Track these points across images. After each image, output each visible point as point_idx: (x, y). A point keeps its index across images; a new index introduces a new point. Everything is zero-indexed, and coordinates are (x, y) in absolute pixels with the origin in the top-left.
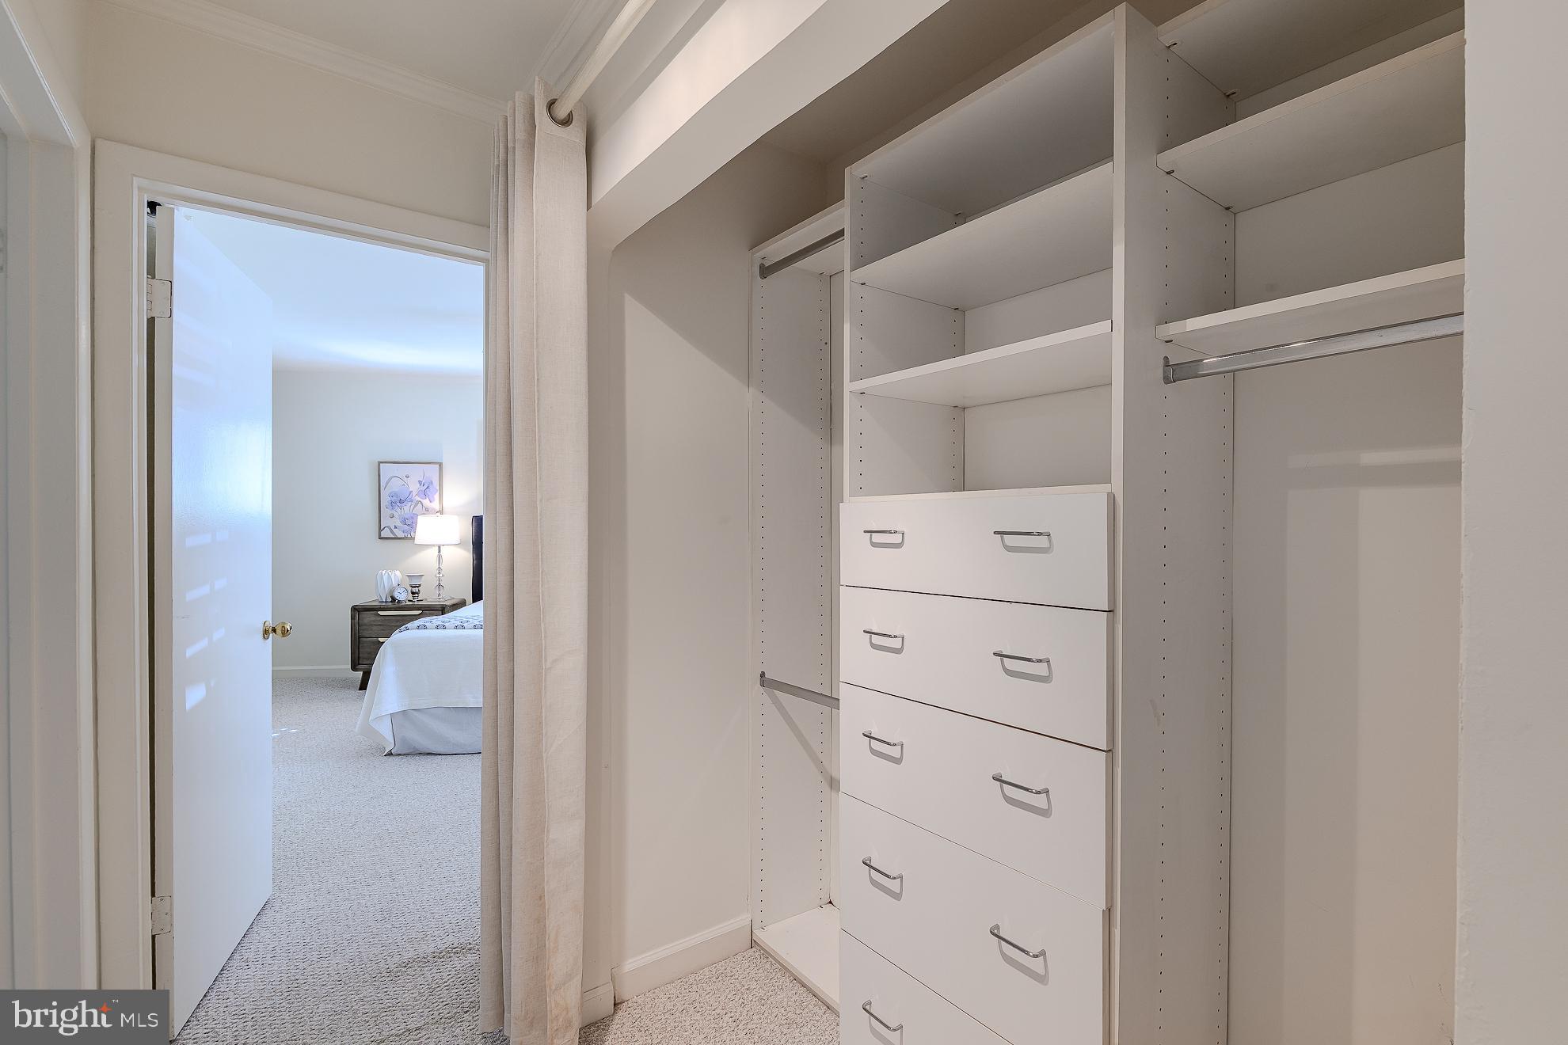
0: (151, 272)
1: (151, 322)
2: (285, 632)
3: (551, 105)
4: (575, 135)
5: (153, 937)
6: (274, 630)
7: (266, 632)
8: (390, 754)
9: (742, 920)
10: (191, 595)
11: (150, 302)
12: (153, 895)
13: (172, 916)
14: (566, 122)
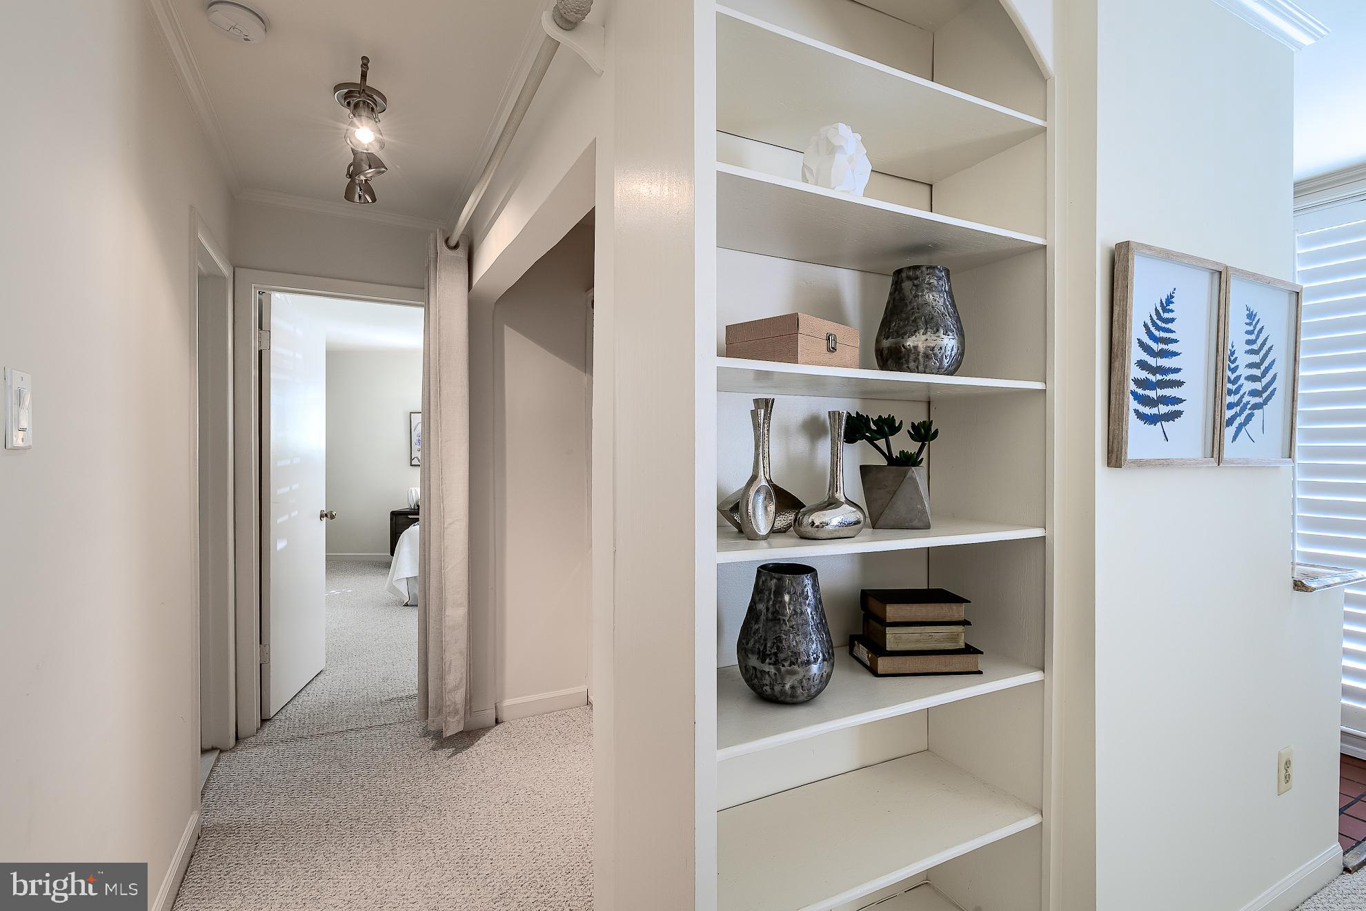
0: (260, 327)
1: (260, 352)
2: (332, 517)
3: (447, 241)
4: (461, 254)
5: (261, 665)
6: (326, 515)
7: (322, 516)
8: (406, 605)
9: (583, 688)
10: (279, 492)
11: (260, 342)
12: (261, 643)
13: (270, 655)
14: (456, 247)
